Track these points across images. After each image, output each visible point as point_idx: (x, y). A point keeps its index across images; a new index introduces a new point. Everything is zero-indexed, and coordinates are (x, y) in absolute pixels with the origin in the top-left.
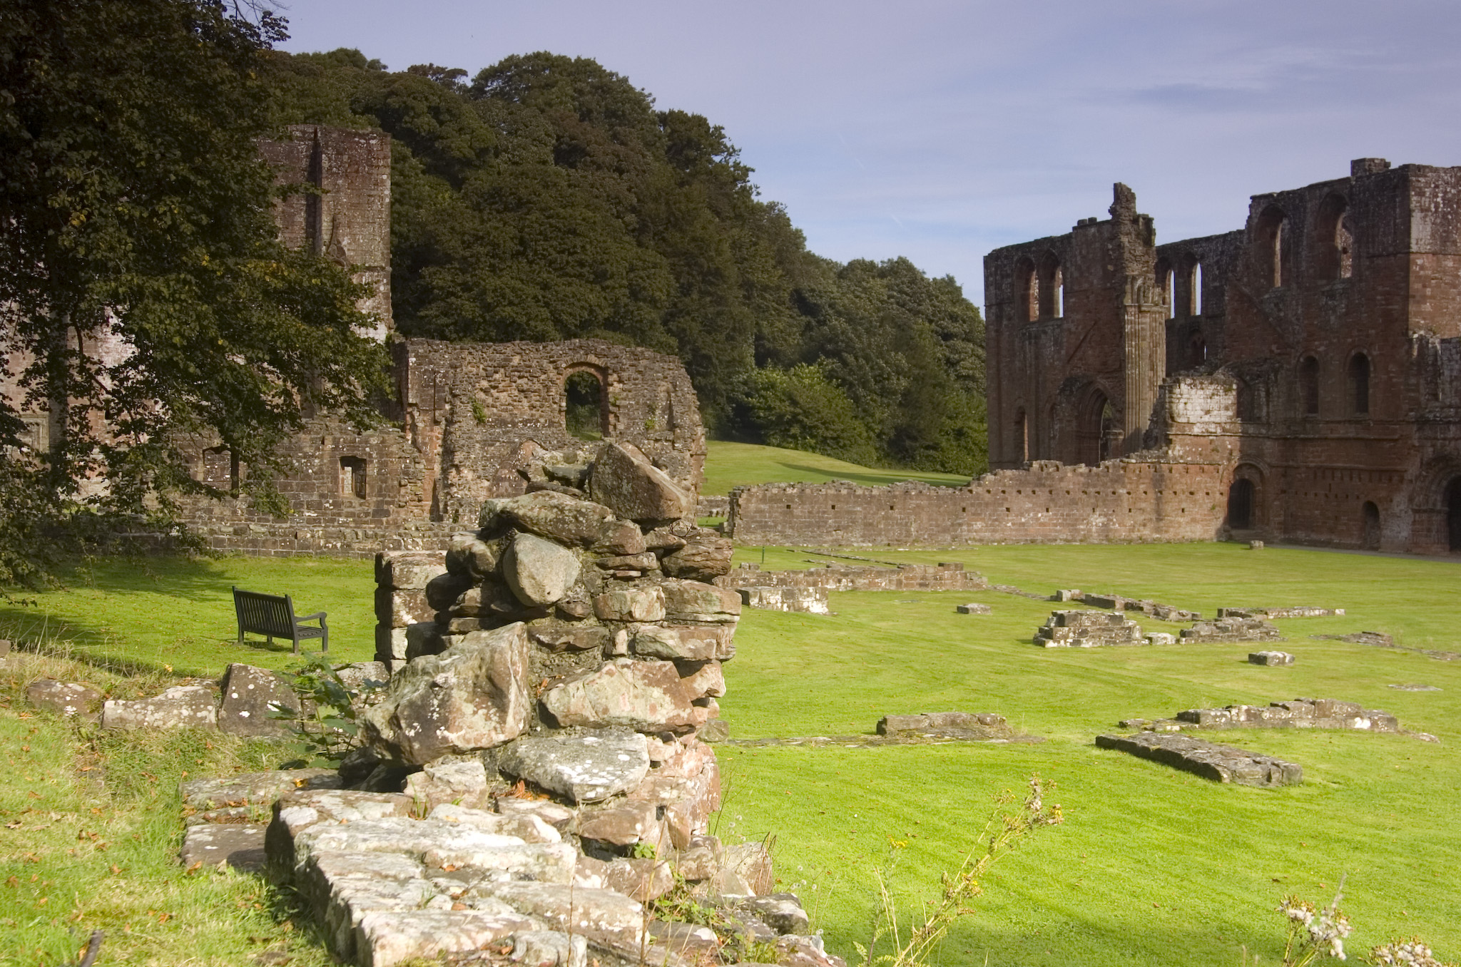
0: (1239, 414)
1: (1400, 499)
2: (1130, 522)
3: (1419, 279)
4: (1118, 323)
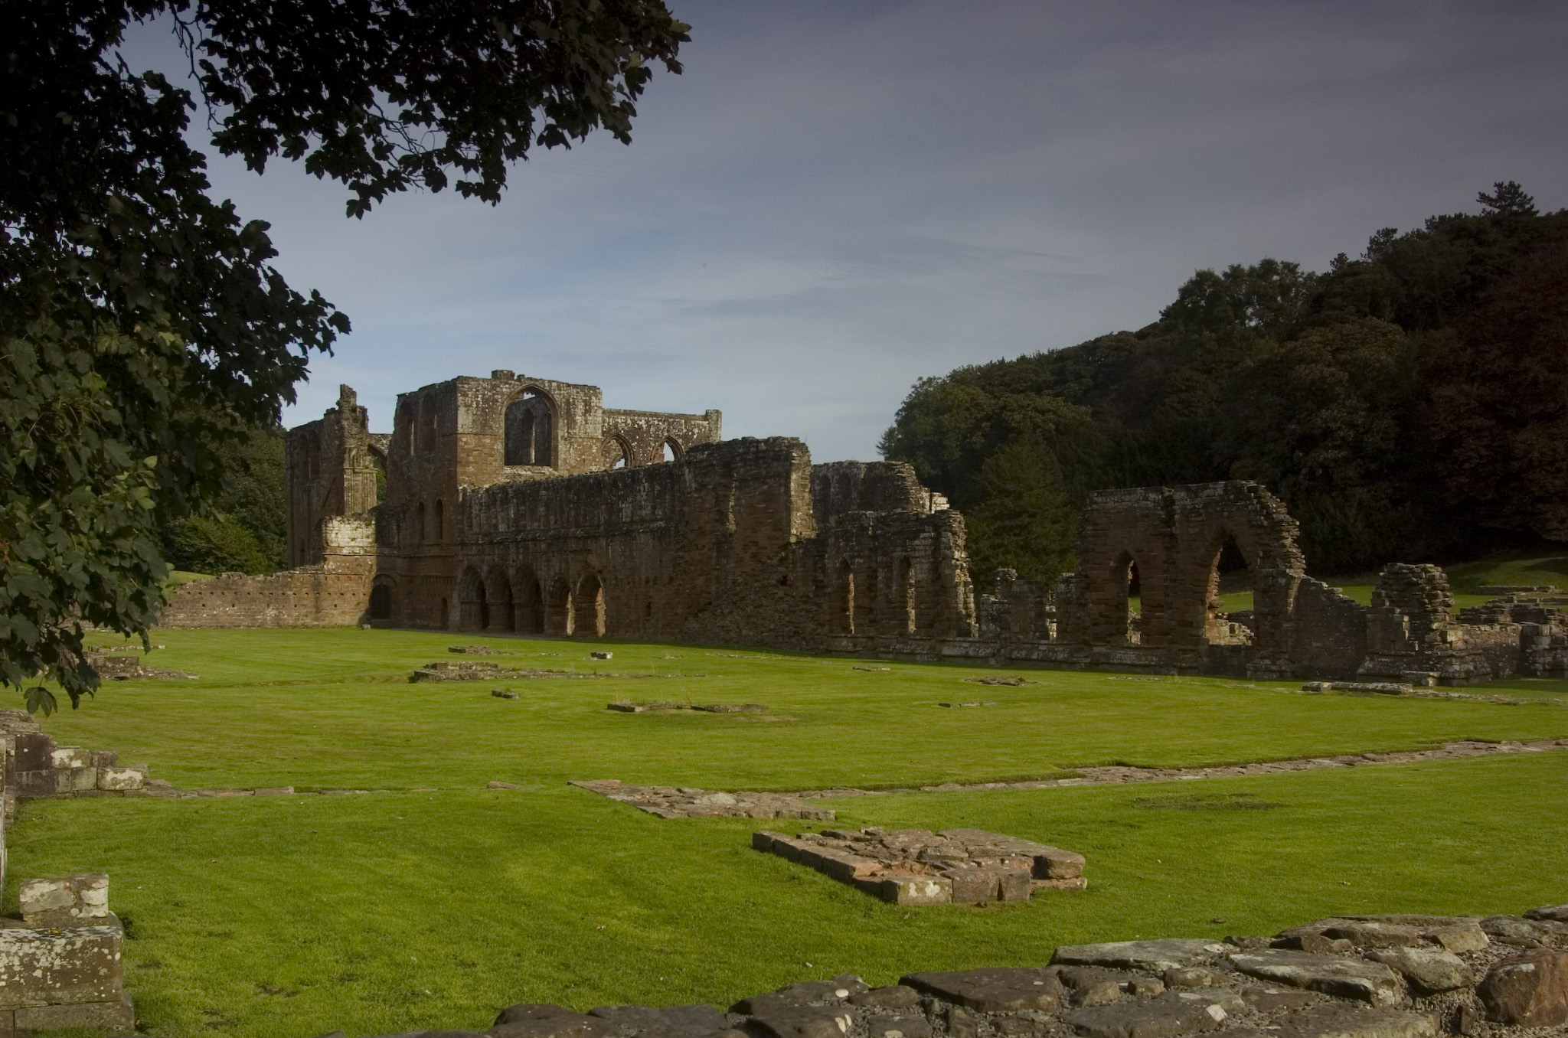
0: (377, 540)
1: (455, 595)
2: (295, 614)
3: (464, 450)
4: (342, 480)
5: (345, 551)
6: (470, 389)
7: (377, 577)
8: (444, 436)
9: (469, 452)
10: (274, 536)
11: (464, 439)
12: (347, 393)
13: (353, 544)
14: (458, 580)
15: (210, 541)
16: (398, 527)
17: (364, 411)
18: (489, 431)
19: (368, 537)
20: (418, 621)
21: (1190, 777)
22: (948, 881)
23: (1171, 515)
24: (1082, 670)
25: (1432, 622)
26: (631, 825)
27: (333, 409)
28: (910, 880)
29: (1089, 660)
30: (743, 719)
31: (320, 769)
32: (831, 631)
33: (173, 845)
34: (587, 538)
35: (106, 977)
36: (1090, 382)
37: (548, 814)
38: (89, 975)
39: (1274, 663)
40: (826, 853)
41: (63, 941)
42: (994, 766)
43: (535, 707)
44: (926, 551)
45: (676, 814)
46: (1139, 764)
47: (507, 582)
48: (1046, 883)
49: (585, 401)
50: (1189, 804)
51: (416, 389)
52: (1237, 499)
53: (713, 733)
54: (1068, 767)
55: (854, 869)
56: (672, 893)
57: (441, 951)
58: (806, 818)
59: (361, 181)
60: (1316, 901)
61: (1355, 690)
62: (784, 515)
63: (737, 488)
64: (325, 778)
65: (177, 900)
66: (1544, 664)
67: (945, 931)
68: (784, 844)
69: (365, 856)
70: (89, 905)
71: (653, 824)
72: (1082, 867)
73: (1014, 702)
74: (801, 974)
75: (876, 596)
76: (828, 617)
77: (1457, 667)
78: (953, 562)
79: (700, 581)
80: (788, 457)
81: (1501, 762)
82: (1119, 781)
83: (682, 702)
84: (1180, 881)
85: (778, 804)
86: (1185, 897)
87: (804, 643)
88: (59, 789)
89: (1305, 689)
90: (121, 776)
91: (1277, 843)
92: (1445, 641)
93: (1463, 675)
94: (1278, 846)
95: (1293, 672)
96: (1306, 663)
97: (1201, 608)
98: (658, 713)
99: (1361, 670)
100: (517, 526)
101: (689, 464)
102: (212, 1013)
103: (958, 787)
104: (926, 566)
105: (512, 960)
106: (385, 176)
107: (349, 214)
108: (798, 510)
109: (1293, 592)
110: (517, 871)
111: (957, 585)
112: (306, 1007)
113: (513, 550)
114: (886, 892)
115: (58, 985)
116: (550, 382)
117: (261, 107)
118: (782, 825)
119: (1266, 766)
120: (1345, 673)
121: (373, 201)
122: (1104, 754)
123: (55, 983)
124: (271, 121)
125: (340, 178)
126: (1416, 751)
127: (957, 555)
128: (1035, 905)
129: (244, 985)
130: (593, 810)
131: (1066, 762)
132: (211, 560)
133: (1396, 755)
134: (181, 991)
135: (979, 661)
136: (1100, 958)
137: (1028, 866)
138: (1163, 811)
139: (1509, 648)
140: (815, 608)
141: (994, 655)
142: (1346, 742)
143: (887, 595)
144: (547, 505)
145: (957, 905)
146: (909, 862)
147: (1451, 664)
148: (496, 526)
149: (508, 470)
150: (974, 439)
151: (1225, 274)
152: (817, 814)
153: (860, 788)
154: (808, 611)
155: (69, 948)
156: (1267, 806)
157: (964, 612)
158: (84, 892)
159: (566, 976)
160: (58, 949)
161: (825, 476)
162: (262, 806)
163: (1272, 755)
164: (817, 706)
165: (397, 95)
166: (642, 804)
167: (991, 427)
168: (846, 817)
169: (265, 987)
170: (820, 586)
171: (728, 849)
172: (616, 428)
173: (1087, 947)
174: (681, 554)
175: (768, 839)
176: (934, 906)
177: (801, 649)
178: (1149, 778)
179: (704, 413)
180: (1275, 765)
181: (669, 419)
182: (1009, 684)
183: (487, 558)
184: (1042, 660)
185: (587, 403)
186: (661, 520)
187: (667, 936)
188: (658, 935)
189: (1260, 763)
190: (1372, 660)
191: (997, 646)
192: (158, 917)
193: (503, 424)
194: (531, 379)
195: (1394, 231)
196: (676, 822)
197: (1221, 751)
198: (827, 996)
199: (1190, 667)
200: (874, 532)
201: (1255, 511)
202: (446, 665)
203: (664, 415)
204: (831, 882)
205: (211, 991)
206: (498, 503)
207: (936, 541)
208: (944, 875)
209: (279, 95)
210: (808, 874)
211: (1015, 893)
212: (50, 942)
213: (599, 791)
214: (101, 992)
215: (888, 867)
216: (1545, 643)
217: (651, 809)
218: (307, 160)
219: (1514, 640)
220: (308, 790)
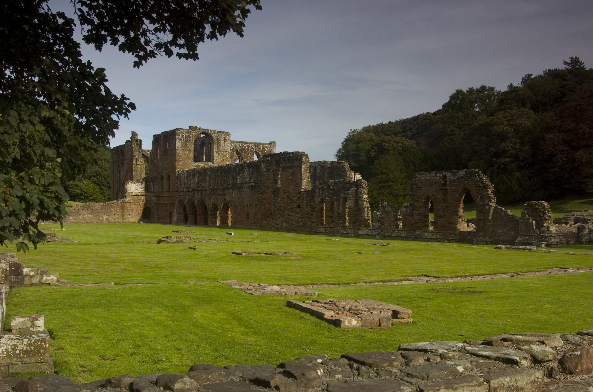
0: (145, 190)
1: (175, 211)
2: (114, 218)
3: (178, 156)
4: (132, 167)
5: (133, 194)
6: (181, 133)
7: (145, 204)
8: (171, 151)
9: (180, 157)
10: (107, 188)
11: (178, 152)
12: (134, 134)
13: (136, 191)
14: (176, 205)
15: (82, 190)
16: (153, 185)
17: (141, 141)
18: (188, 149)
19: (142, 189)
20: (161, 220)
21: (452, 281)
22: (360, 319)
23: (445, 182)
24: (411, 240)
25: (544, 223)
26: (241, 297)
27: (129, 140)
28: (346, 319)
29: (414, 237)
30: (283, 258)
31: (124, 276)
32: (317, 225)
33: (68, 304)
34: (225, 189)
35: (43, 353)
36: (416, 132)
37: (209, 293)
38: (37, 353)
39: (484, 238)
40: (314, 308)
41: (27, 340)
42: (378, 276)
43: (205, 253)
44: (352, 195)
45: (257, 293)
46: (433, 276)
47: (194, 206)
48: (397, 320)
49: (224, 138)
50: (451, 291)
51: (160, 133)
52: (471, 176)
53: (272, 263)
54: (406, 276)
55: (325, 315)
56: (256, 323)
57: (169, 344)
58: (307, 295)
59: (139, 54)
60: (499, 328)
61: (515, 248)
62: (299, 181)
63: (281, 171)
64: (125, 279)
65: (70, 325)
66: (586, 239)
67: (359, 338)
68: (298, 305)
69: (140, 309)
70: (37, 326)
71: (249, 297)
72: (410, 314)
73: (385, 252)
74: (304, 353)
75: (334, 212)
76: (316, 220)
77: (553, 240)
78: (363, 199)
79: (267, 206)
80: (301, 159)
81: (569, 276)
82: (425, 282)
83: (260, 251)
84: (448, 320)
85: (296, 290)
86: (449, 326)
87: (306, 229)
88: (26, 283)
89: (496, 248)
90: (48, 278)
91: (484, 306)
92: (549, 230)
93: (555, 243)
94: (485, 307)
95: (491, 242)
96: (496, 238)
97: (456, 217)
98: (251, 255)
99: (517, 241)
100: (198, 185)
101: (263, 161)
102: (83, 367)
103: (364, 284)
104: (352, 201)
105: (195, 348)
106: (148, 52)
107: (134, 67)
108: (304, 179)
109: (492, 211)
110: (198, 314)
111: (364, 208)
112: (118, 365)
113: (197, 194)
114: (337, 323)
115: (25, 356)
116: (211, 130)
117: (102, 26)
118: (298, 298)
119: (480, 277)
120: (510, 242)
121: (143, 62)
122: (419, 272)
123: (24, 355)
124: (105, 31)
125: (131, 53)
126: (537, 272)
127: (364, 196)
128: (392, 328)
129: (95, 356)
130: (226, 291)
131: (405, 275)
132: (83, 197)
133: (530, 273)
134: (71, 358)
135: (373, 237)
136: (417, 348)
137: (390, 314)
138: (441, 293)
139: (573, 234)
140: (311, 216)
141: (378, 234)
142: (511, 268)
143: (338, 212)
144: (210, 177)
145: (363, 328)
146: (345, 312)
147: (551, 239)
148: (190, 185)
149: (195, 164)
150: (371, 153)
151: (467, 91)
152: (311, 294)
153: (327, 284)
154: (308, 217)
155: (29, 342)
156: (481, 292)
157: (367, 218)
158: (35, 322)
159: (216, 354)
160: (25, 343)
161: (315, 166)
162: (102, 290)
163: (482, 273)
164: (311, 253)
165: (153, 21)
166: (245, 289)
167: (378, 148)
168: (322, 295)
169: (103, 357)
170: (312, 208)
171: (277, 307)
172: (236, 148)
173: (412, 344)
174: (260, 195)
175: (292, 303)
176: (354, 329)
177: (305, 232)
178: (436, 281)
179: (269, 143)
180: (484, 276)
181: (256, 144)
182: (384, 245)
183: (187, 197)
184: (396, 236)
185: (225, 139)
186: (253, 183)
187: (254, 339)
188: (251, 339)
189: (478, 276)
190: (521, 237)
191: (379, 231)
192: (63, 331)
193: (193, 146)
194: (204, 129)
195: (531, 75)
196: (258, 296)
197: (464, 271)
198: (314, 362)
199: (452, 239)
200: (333, 187)
201: (477, 181)
202: (171, 237)
203: (254, 143)
204: (316, 319)
205: (82, 359)
206: (191, 176)
207: (357, 191)
208: (359, 317)
209: (108, 21)
210: (307, 316)
211: (385, 324)
212: (22, 340)
213: (229, 284)
214: (41, 359)
215: (338, 314)
216: (587, 231)
217: (248, 292)
218: (119, 46)
219: (575, 230)
220: (119, 284)
